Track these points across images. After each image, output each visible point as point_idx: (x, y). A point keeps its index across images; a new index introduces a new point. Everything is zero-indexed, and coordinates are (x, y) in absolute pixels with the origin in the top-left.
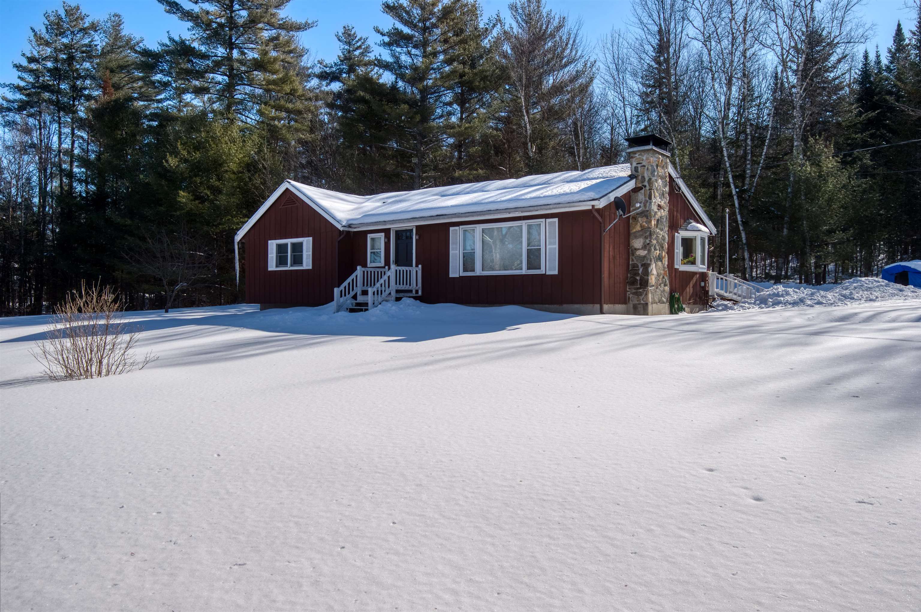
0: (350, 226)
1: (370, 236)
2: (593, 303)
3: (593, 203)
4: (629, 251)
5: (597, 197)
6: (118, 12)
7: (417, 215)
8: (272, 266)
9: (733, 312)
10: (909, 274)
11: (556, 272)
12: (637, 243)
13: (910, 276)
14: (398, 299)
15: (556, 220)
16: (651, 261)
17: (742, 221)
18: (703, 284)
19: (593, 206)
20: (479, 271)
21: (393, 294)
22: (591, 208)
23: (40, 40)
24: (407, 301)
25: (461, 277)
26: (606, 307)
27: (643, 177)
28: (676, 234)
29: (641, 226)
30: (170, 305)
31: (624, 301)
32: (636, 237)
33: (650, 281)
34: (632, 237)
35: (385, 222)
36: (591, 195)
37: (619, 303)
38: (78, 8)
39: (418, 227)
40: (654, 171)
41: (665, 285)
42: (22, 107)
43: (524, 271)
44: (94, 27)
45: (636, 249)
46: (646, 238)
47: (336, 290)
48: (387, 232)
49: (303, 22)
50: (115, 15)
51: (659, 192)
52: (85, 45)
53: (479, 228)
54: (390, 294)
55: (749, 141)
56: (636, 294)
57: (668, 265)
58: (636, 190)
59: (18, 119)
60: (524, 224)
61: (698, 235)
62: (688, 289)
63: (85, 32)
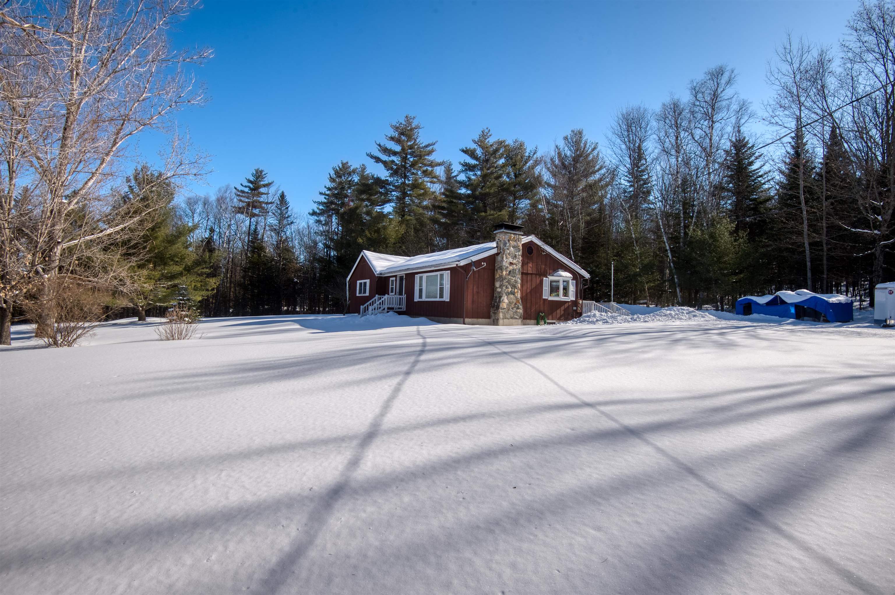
0: (381, 274)
1: (391, 279)
2: (461, 317)
3: (457, 263)
4: (493, 288)
5: (459, 259)
7: (404, 268)
8: (358, 294)
10: (752, 305)
11: (448, 300)
12: (497, 284)
13: (753, 307)
14: (388, 312)
15: (449, 271)
16: (503, 294)
18: (575, 308)
19: (457, 265)
20: (424, 299)
21: (386, 309)
22: (455, 266)
23: (332, 180)
24: (391, 313)
25: (417, 302)
26: (467, 320)
27: (500, 248)
28: (544, 278)
29: (499, 275)
31: (489, 317)
32: (497, 281)
33: (501, 306)
34: (495, 280)
35: (397, 272)
37: (486, 318)
38: (347, 163)
39: (406, 274)
40: (506, 243)
41: (518, 308)
42: (322, 213)
43: (438, 299)
44: (354, 171)
45: (496, 288)
46: (501, 281)
47: (362, 307)
48: (396, 276)
50: (362, 165)
51: (511, 255)
52: (349, 181)
53: (425, 276)
54: (384, 309)
56: (494, 313)
58: (497, 254)
59: (322, 218)
60: (438, 273)
61: (561, 279)
62: (558, 311)
63: (349, 174)
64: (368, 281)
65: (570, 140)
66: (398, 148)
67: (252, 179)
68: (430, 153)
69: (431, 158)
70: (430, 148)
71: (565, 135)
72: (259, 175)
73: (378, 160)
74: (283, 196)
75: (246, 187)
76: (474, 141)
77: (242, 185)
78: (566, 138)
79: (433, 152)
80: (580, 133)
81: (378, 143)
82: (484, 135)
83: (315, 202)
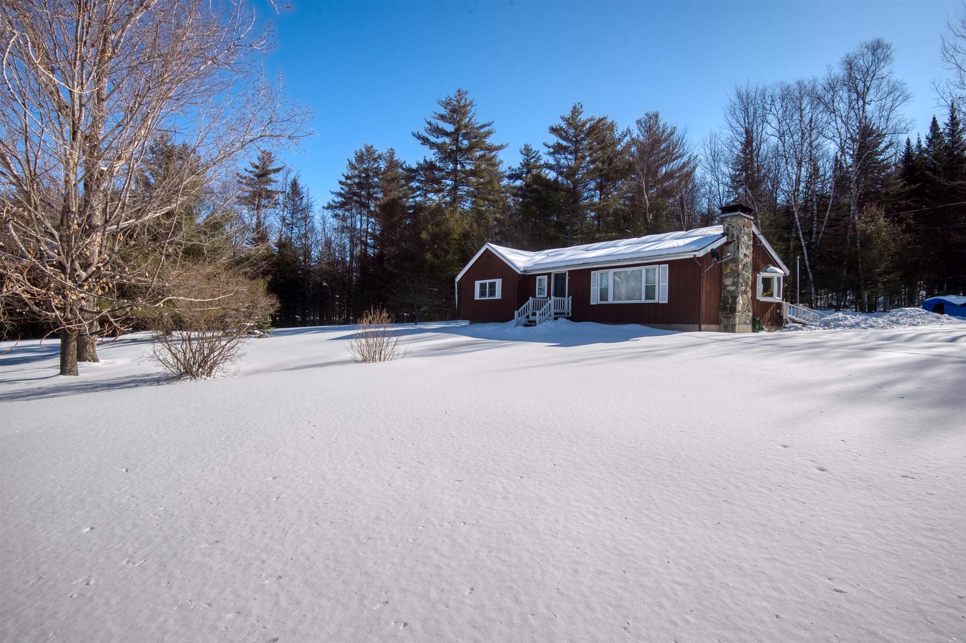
0: (525, 271)
1: (538, 278)
2: (694, 323)
3: (695, 253)
4: (722, 287)
5: (698, 249)
6: (393, 148)
7: (570, 263)
8: (477, 297)
9: (802, 332)
10: (945, 305)
11: (666, 302)
12: (728, 281)
13: (945, 307)
14: (556, 319)
15: (667, 265)
16: (738, 294)
17: (809, 265)
18: (778, 311)
19: (695, 256)
20: (611, 301)
21: (553, 315)
22: (693, 257)
23: (352, 167)
24: (561, 320)
25: (598, 304)
26: (703, 326)
27: (733, 235)
28: (758, 275)
29: (731, 269)
30: (418, 320)
31: (717, 322)
32: (727, 277)
33: (737, 308)
34: (724, 277)
35: (548, 269)
36: (694, 247)
37: (714, 324)
38: (372, 147)
39: (569, 271)
40: (742, 230)
41: (749, 312)
42: (342, 205)
43: (643, 301)
44: (380, 157)
45: (727, 286)
46: (735, 277)
47: (516, 313)
48: (549, 275)
49: (500, 144)
50: (391, 149)
51: (745, 244)
52: (375, 168)
53: (612, 271)
54: (550, 315)
55: (815, 208)
56: (726, 317)
57: (751, 297)
58: (727, 244)
59: (340, 212)
60: (643, 268)
61: (775, 276)
62: (767, 314)
63: (375, 160)
64: (498, 282)
65: (644, 125)
66: (450, 128)
67: (257, 163)
68: (489, 133)
69: (489, 141)
70: (486, 129)
71: (639, 119)
72: (267, 158)
73: (425, 141)
74: (294, 184)
75: (251, 172)
76: (563, 118)
77: (246, 170)
78: (639, 122)
79: (491, 133)
80: (657, 116)
81: (429, 121)
82: (576, 111)
83: (333, 193)
